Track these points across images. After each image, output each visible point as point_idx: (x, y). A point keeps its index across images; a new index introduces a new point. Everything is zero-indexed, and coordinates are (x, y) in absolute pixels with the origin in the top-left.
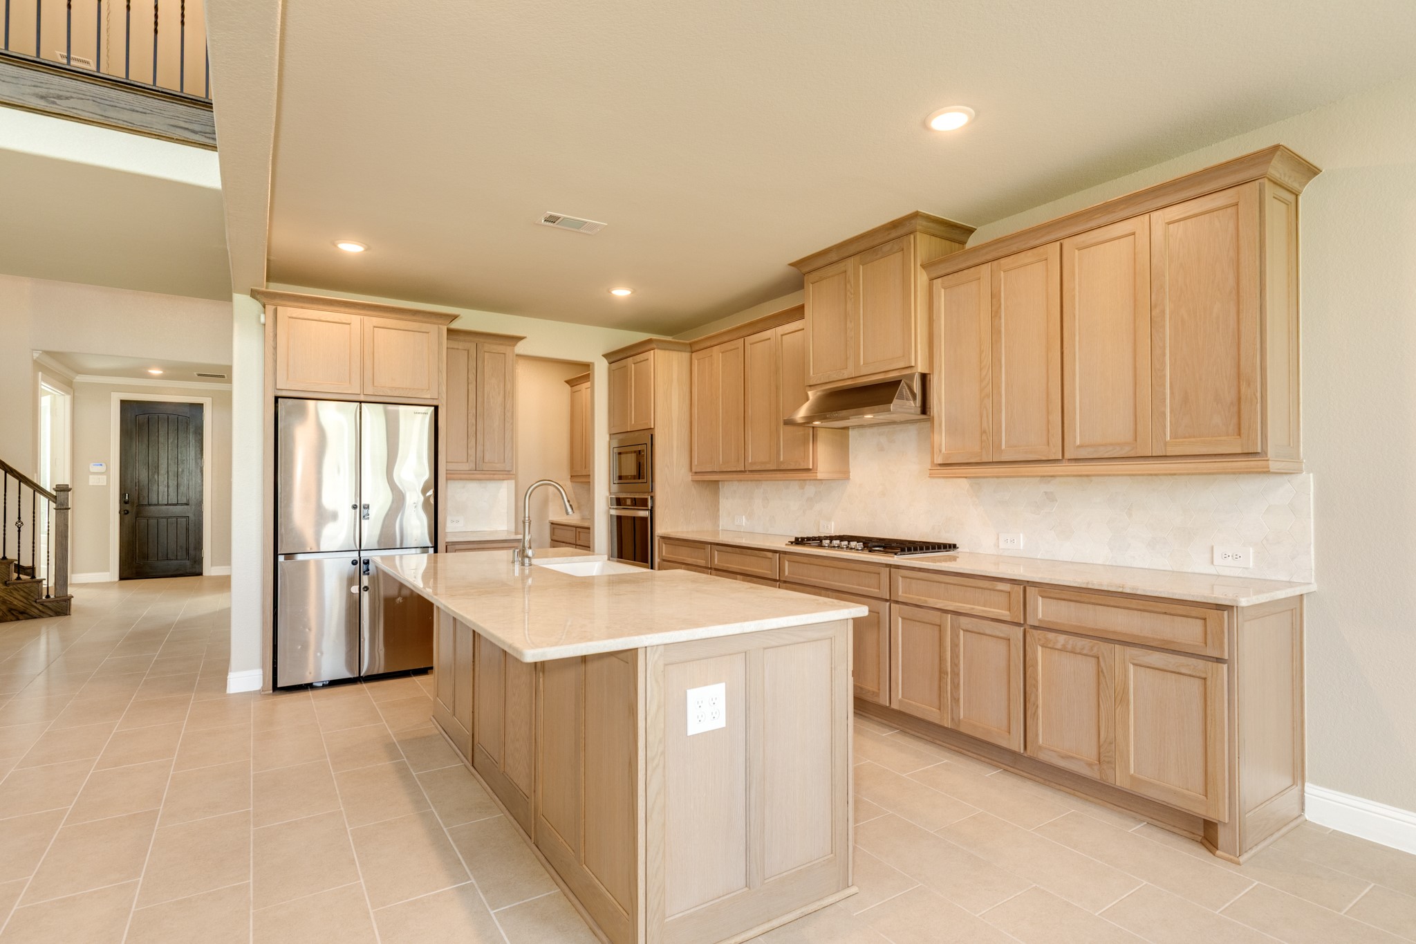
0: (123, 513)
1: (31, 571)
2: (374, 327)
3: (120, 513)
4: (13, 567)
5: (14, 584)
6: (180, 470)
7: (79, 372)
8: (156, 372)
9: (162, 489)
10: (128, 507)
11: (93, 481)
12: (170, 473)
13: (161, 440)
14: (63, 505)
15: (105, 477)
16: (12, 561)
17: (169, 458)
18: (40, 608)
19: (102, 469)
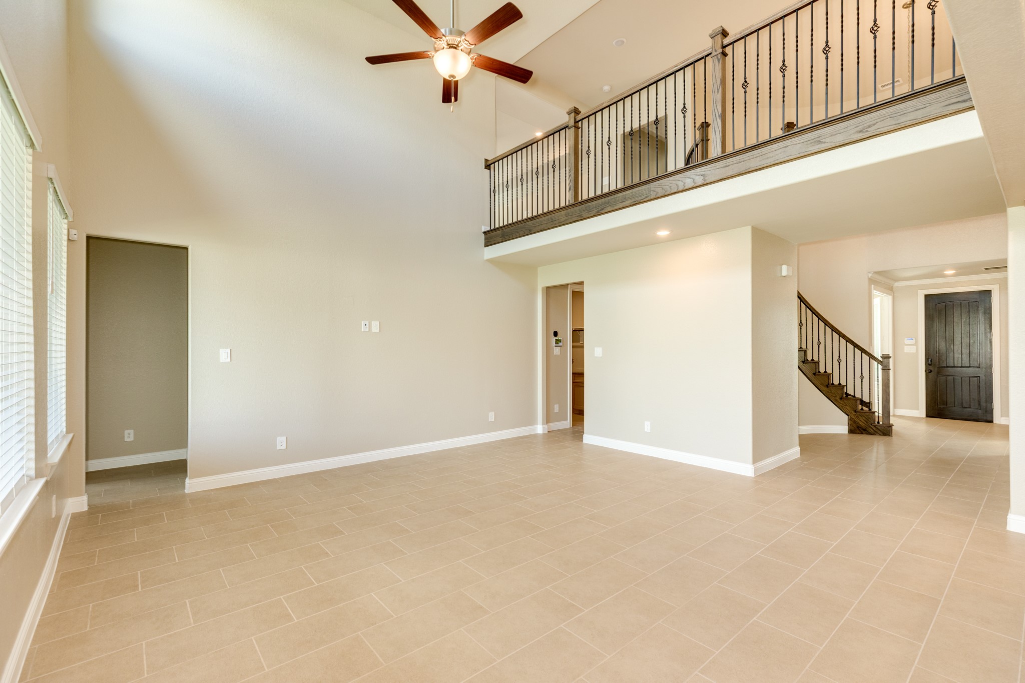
0: (928, 372)
1: (868, 405)
3: (926, 371)
4: (859, 402)
5: (859, 412)
6: (972, 341)
7: (896, 281)
8: (950, 272)
9: (957, 355)
10: (931, 368)
11: (907, 349)
12: (963, 344)
13: (955, 320)
14: (886, 367)
15: (915, 347)
16: (858, 399)
17: (963, 332)
18: (874, 429)
19: (913, 342)
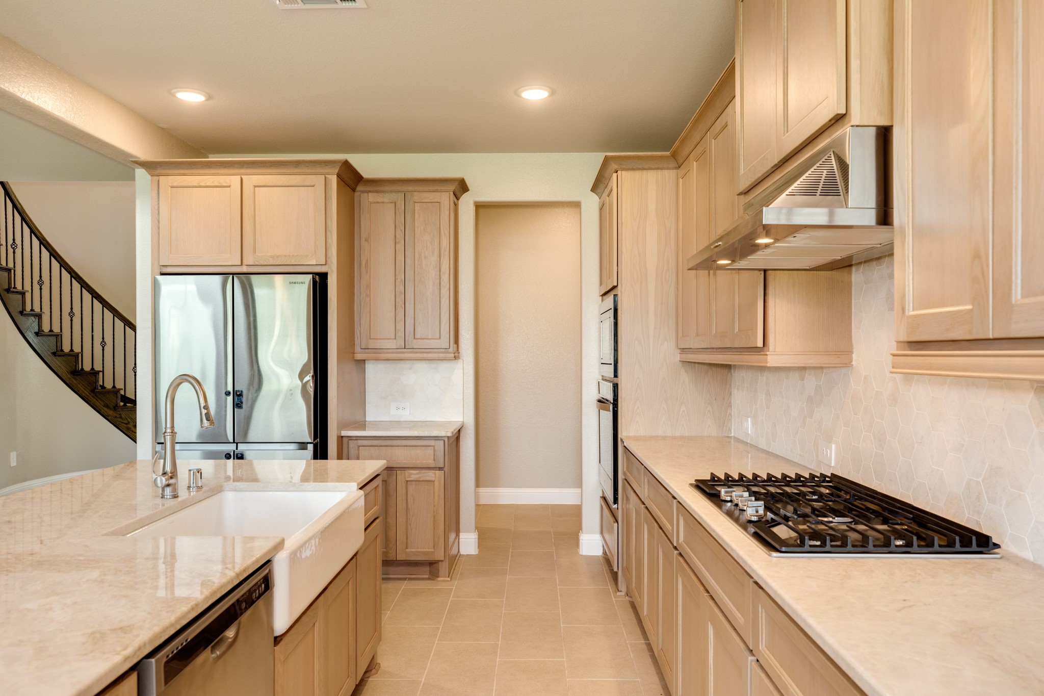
2: (255, 186)
